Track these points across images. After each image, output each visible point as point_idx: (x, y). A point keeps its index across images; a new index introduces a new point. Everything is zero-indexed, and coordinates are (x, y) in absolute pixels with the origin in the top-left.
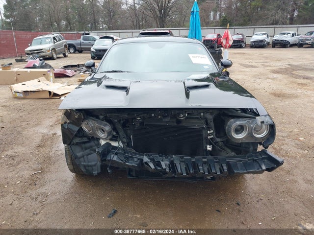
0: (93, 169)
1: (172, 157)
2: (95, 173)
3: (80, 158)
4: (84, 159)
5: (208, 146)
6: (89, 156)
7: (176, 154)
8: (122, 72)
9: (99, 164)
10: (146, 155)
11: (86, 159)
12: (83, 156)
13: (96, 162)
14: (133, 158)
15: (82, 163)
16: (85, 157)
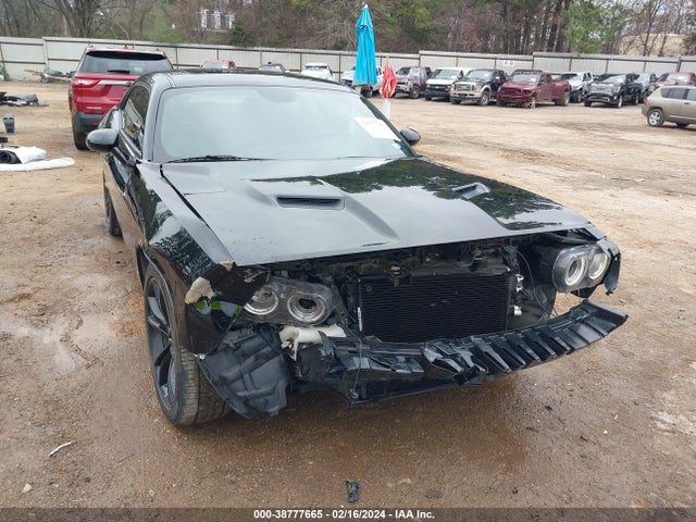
0: (267, 401)
1: (470, 341)
2: (274, 410)
3: (234, 381)
4: (244, 382)
5: (516, 307)
6: (257, 373)
7: (477, 333)
8: (234, 159)
9: (282, 385)
10: (430, 346)
11: (249, 383)
12: (241, 377)
13: (273, 385)
14: (394, 356)
15: (240, 394)
16: (247, 376)
